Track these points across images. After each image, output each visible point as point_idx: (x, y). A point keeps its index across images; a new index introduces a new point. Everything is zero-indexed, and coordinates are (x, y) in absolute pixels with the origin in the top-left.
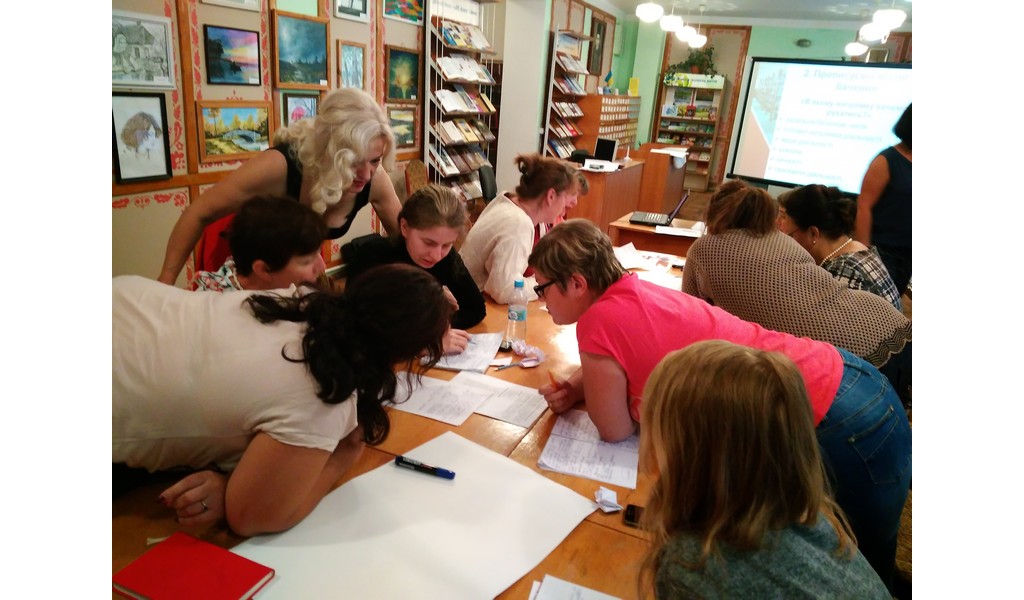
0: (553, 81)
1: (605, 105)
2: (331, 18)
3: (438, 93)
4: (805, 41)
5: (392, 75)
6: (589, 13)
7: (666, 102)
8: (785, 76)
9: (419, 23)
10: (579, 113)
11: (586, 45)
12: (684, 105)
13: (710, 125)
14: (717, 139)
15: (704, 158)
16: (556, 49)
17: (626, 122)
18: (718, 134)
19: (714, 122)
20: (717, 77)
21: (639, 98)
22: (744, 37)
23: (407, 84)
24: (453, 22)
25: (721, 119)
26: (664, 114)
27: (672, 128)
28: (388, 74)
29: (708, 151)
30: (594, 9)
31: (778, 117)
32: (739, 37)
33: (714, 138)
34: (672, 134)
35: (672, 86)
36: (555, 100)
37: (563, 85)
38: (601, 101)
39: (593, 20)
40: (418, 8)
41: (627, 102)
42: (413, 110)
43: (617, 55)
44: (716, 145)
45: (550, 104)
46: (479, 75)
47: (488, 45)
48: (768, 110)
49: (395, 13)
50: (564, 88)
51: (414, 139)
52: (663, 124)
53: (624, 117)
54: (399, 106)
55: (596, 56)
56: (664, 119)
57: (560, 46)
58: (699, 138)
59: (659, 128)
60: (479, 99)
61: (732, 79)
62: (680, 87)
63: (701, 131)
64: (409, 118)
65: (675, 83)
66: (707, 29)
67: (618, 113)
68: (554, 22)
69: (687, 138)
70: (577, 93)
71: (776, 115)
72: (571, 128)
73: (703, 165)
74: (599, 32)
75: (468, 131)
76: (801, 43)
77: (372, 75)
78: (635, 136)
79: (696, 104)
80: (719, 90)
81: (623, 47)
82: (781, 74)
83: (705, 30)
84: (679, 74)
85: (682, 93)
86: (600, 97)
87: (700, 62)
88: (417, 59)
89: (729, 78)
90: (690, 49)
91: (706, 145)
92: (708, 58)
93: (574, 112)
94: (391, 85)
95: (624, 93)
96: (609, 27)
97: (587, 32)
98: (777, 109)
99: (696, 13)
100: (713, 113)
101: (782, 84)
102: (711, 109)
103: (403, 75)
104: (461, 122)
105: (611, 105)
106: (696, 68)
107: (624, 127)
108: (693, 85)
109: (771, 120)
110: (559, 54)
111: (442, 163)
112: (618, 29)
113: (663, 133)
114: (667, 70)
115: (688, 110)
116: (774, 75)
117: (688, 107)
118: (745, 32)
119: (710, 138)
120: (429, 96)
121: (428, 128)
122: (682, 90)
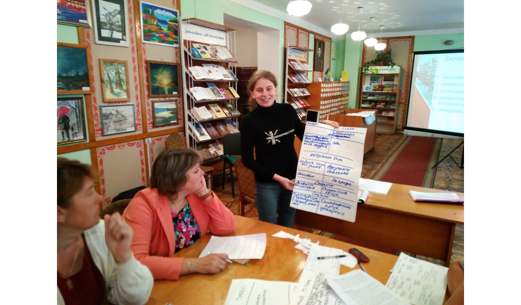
0: (287, 76)
1: (324, 88)
2: (93, 45)
3: (191, 89)
4: (450, 41)
5: (154, 80)
6: (312, 37)
7: (366, 83)
8: (436, 62)
9: (175, 45)
10: (307, 93)
11: (311, 54)
12: (377, 84)
13: (394, 95)
14: (399, 103)
15: (391, 114)
16: (288, 58)
17: (341, 96)
18: (399, 100)
19: (396, 93)
20: (395, 67)
21: (348, 82)
22: (410, 43)
23: (169, 85)
24: (202, 44)
25: (400, 91)
26: (364, 90)
27: (369, 98)
28: (151, 79)
29: (393, 110)
30: (315, 34)
31: (434, 88)
32: (407, 44)
33: (397, 102)
34: (370, 102)
35: (368, 74)
36: (289, 87)
37: (293, 78)
38: (320, 85)
39: (315, 40)
40: (174, 36)
41: (340, 85)
42: (176, 101)
43: (334, 59)
44: (398, 106)
45: (287, 90)
46: (225, 76)
47: (232, 57)
48: (427, 85)
49: (154, 40)
50: (295, 80)
51: (178, 119)
52: (364, 96)
53: (339, 93)
54: (162, 99)
55: (319, 61)
56: (365, 93)
57: (291, 55)
58: (387, 103)
59: (362, 99)
60: (228, 91)
61: (405, 67)
62: (373, 74)
63: (388, 99)
64: (173, 106)
65: (369, 72)
66: (387, 40)
67: (334, 92)
68: (286, 42)
69: (380, 103)
70: (304, 82)
71: (433, 88)
72: (302, 103)
73: (392, 118)
74: (320, 47)
75: (218, 111)
76: (447, 43)
77: (136, 81)
78: (348, 104)
79: (384, 83)
80: (397, 74)
81: (337, 54)
82: (434, 61)
83: (386, 41)
84: (372, 67)
85: (374, 77)
86: (320, 83)
87: (384, 59)
88: (175, 69)
89: (403, 67)
90: (377, 52)
91: (392, 107)
92: (389, 56)
93: (304, 93)
94: (153, 87)
95: (337, 80)
96: (327, 44)
97: (312, 47)
98: (433, 83)
99: (378, 31)
100: (395, 88)
101: (435, 67)
102: (393, 85)
103: (164, 80)
104: (214, 106)
105: (328, 88)
106: (382, 63)
107: (339, 99)
108: (381, 72)
109: (429, 91)
110: (290, 60)
111: (197, 134)
112: (333, 45)
113: (364, 101)
114: (365, 65)
115: (379, 87)
116: (429, 61)
117: (379, 85)
118: (411, 39)
119: (394, 102)
120: (186, 91)
121: (187, 112)
122: (374, 76)
